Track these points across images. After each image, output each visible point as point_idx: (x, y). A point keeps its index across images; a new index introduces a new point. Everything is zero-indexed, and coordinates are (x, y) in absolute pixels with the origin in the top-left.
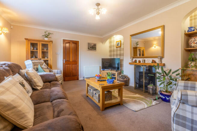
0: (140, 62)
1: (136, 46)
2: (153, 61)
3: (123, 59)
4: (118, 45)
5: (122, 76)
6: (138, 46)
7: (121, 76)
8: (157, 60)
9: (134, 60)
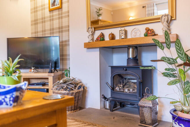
0: (113, 37)
1: (95, 18)
2: (148, 30)
3: (69, 41)
4: (53, 4)
5: (65, 82)
6: (100, 18)
7: (61, 81)
8: (159, 29)
9: (98, 33)
